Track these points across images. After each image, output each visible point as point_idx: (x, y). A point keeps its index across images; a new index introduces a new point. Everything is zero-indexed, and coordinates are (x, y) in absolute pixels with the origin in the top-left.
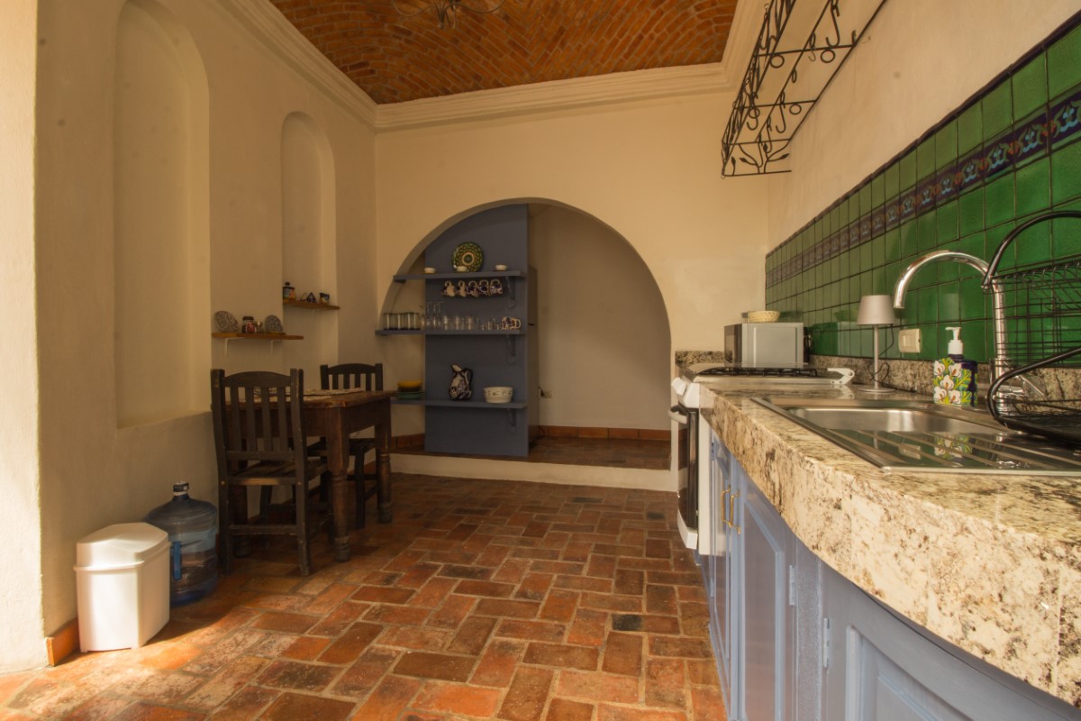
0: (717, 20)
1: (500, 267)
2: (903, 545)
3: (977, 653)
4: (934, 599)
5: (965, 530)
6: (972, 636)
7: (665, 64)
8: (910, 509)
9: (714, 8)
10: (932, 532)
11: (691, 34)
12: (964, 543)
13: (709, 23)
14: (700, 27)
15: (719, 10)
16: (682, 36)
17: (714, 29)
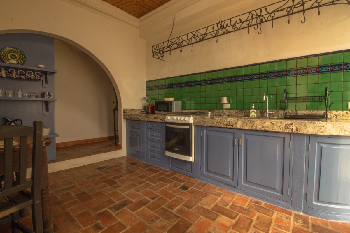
0: (141, 6)
1: (42, 66)
2: (336, 128)
3: (345, 135)
4: (340, 132)
5: (344, 124)
6: (345, 134)
7: (122, 9)
8: (337, 124)
9: (143, 2)
10: (340, 125)
11: (132, 5)
12: (344, 125)
13: (138, 5)
14: (135, 4)
15: (144, 4)
16: (129, 3)
17: (139, 7)
